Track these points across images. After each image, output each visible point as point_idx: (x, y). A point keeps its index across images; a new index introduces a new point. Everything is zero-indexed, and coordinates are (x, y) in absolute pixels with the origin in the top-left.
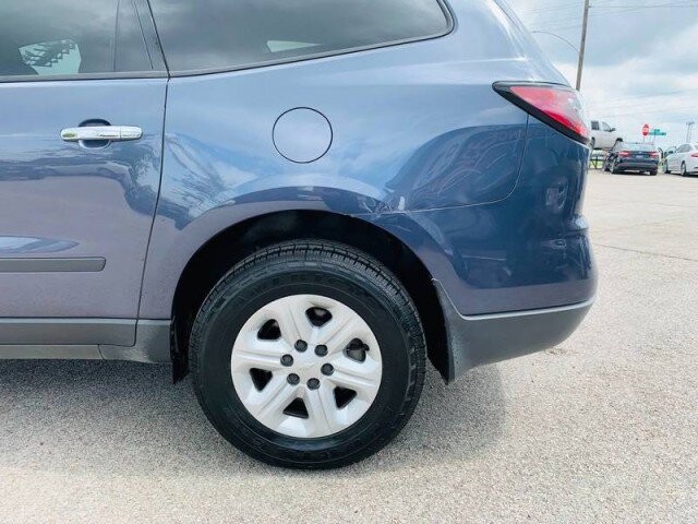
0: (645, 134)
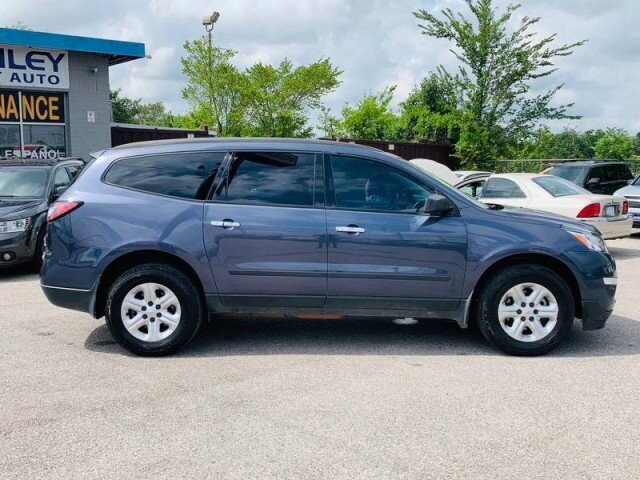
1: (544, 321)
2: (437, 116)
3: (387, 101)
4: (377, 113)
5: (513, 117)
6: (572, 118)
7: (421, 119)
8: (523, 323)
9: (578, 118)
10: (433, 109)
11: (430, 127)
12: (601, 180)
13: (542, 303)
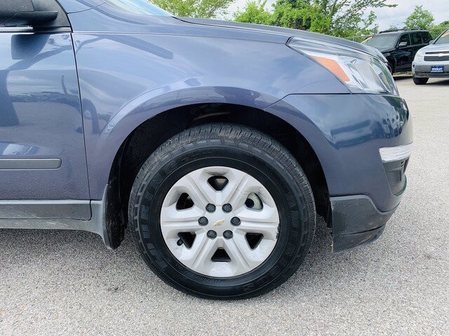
1: (254, 239)
2: (296, 10)
3: (264, 4)
4: (257, 13)
5: (349, 8)
6: (390, 6)
7: (285, 14)
8: (211, 242)
9: (394, 6)
10: (294, 7)
11: (291, 19)
12: (408, 44)
13: (249, 204)
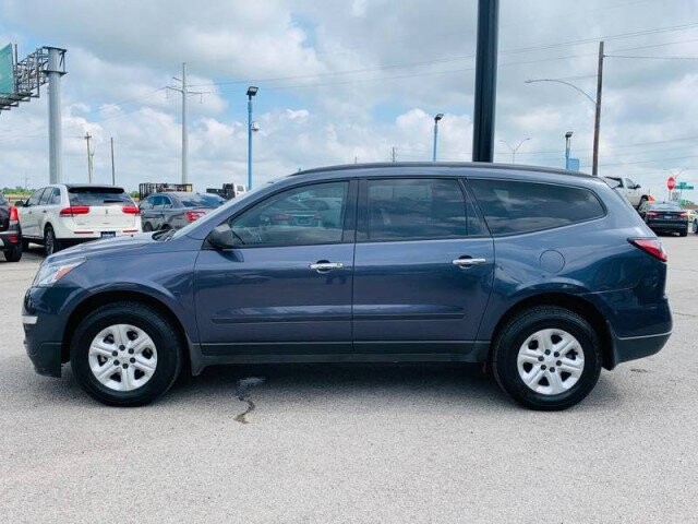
0: (671, 188)
